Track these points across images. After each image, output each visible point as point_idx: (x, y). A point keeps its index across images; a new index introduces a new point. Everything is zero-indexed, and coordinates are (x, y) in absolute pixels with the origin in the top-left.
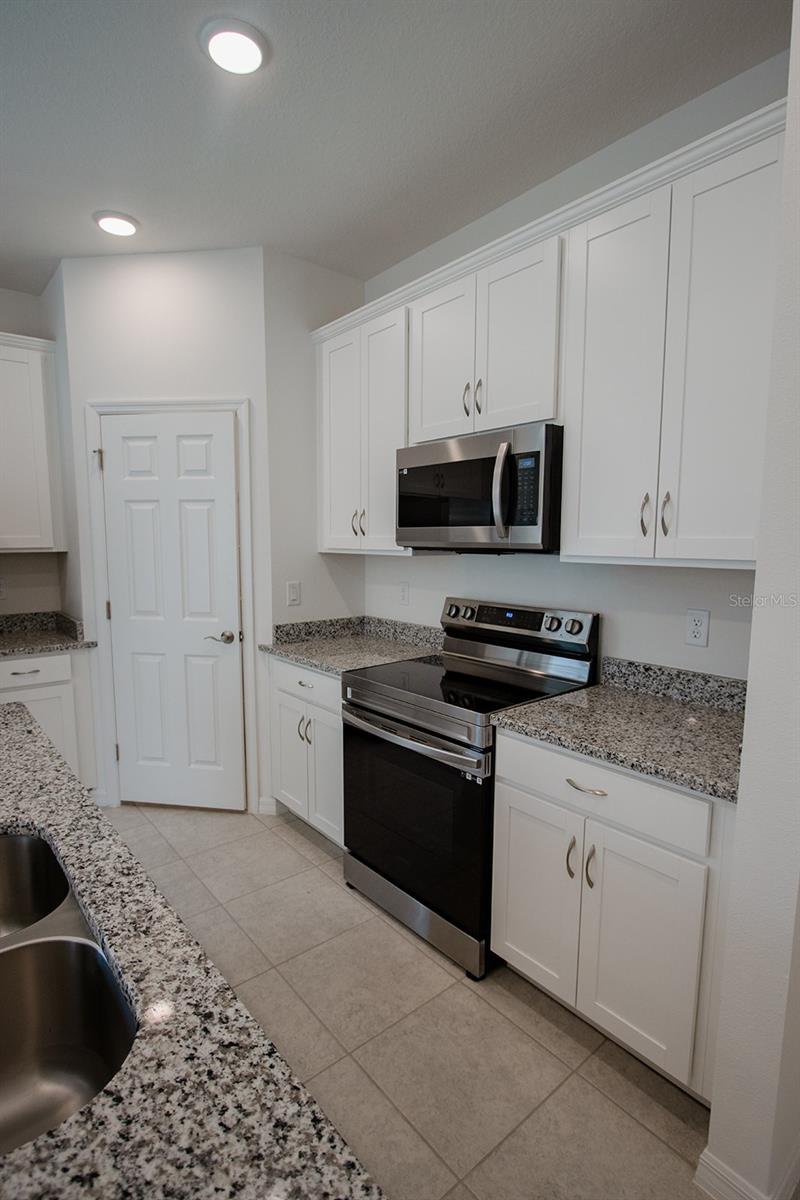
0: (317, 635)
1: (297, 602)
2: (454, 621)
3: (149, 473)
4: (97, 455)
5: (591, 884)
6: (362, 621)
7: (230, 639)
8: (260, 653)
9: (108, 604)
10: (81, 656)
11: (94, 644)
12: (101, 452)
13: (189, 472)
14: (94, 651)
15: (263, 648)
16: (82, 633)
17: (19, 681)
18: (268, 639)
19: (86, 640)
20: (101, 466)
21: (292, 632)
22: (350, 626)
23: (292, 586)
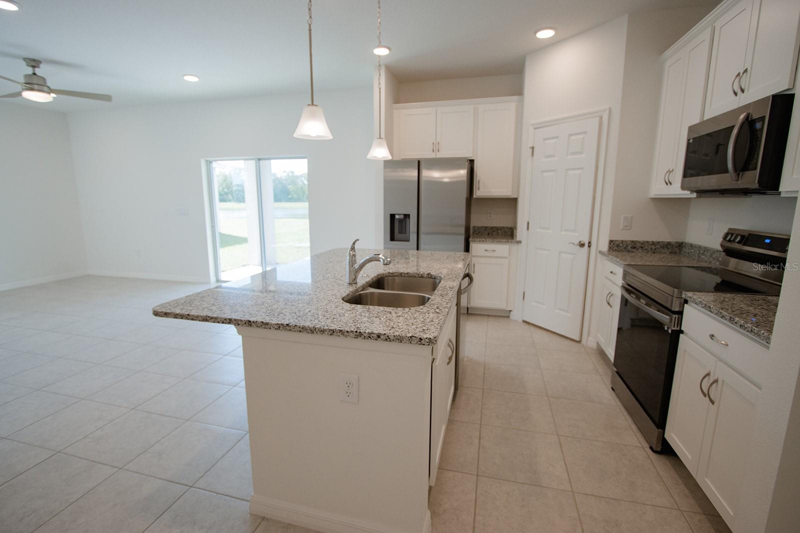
0: (640, 250)
1: (628, 228)
2: (729, 245)
3: (553, 156)
4: (531, 149)
5: (713, 402)
6: (681, 245)
7: (582, 245)
8: (599, 255)
9: (528, 223)
10: (514, 247)
11: (520, 242)
12: (533, 148)
13: (572, 154)
14: (520, 245)
15: (600, 252)
16: (516, 236)
17: (488, 254)
18: (605, 247)
19: (517, 240)
20: (533, 155)
21: (621, 245)
22: (669, 247)
23: (625, 218)
